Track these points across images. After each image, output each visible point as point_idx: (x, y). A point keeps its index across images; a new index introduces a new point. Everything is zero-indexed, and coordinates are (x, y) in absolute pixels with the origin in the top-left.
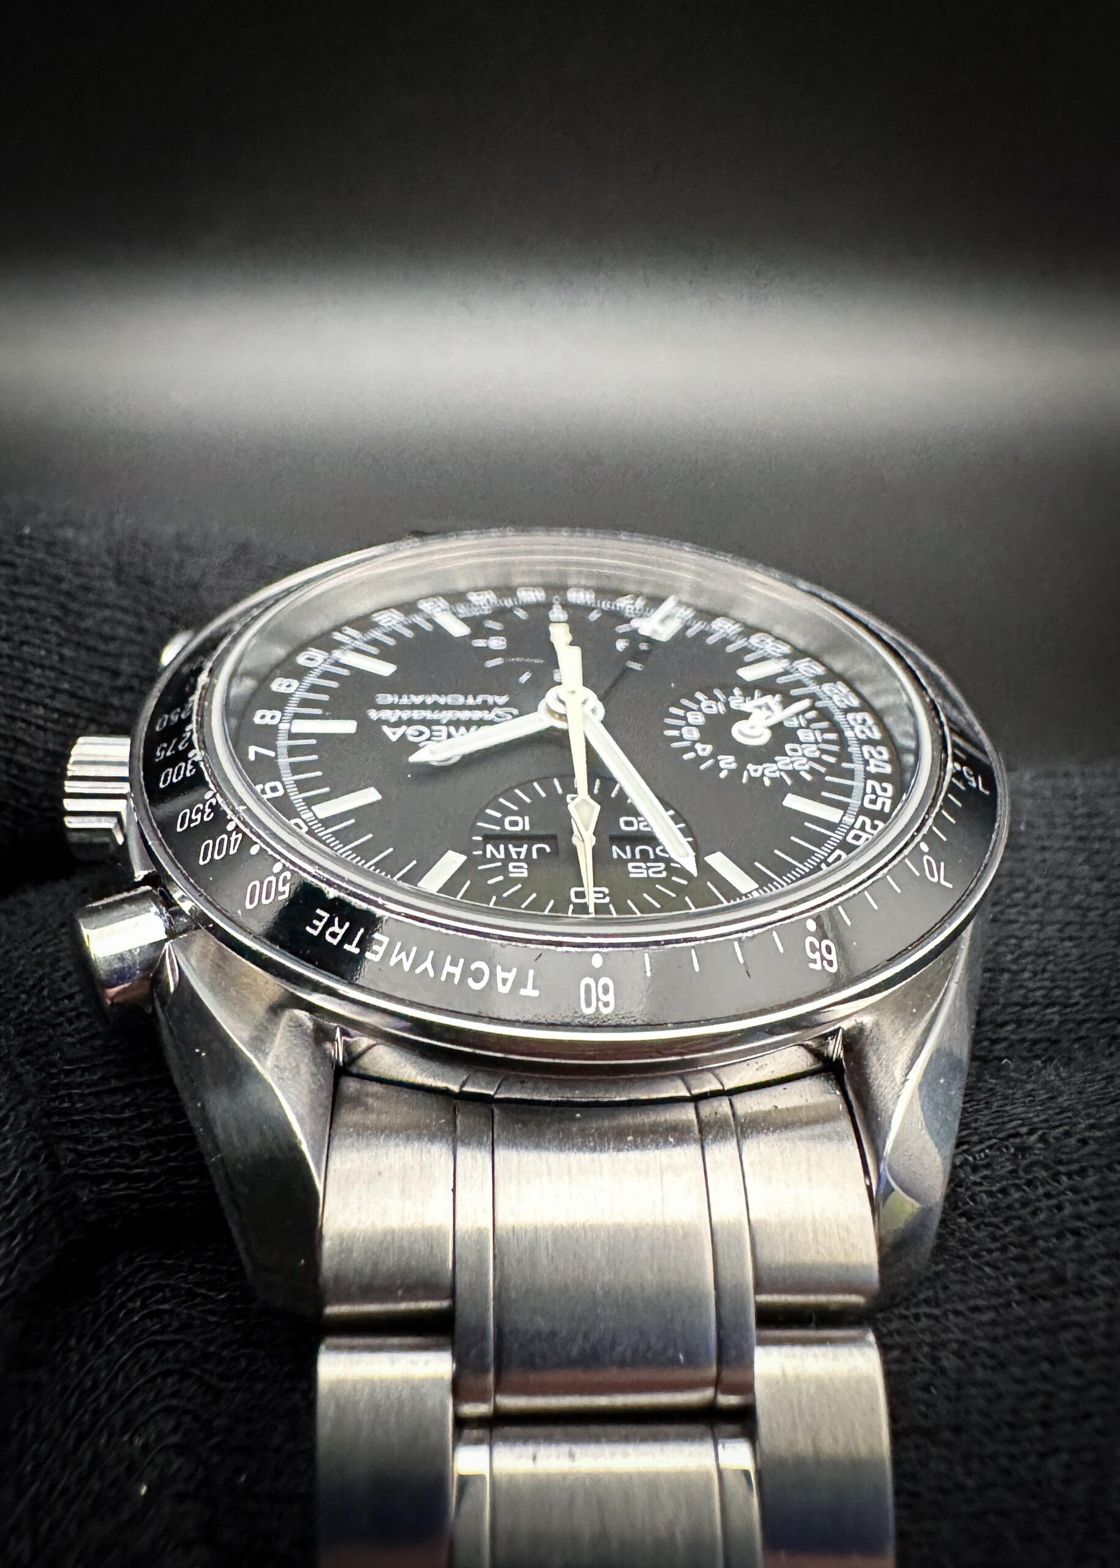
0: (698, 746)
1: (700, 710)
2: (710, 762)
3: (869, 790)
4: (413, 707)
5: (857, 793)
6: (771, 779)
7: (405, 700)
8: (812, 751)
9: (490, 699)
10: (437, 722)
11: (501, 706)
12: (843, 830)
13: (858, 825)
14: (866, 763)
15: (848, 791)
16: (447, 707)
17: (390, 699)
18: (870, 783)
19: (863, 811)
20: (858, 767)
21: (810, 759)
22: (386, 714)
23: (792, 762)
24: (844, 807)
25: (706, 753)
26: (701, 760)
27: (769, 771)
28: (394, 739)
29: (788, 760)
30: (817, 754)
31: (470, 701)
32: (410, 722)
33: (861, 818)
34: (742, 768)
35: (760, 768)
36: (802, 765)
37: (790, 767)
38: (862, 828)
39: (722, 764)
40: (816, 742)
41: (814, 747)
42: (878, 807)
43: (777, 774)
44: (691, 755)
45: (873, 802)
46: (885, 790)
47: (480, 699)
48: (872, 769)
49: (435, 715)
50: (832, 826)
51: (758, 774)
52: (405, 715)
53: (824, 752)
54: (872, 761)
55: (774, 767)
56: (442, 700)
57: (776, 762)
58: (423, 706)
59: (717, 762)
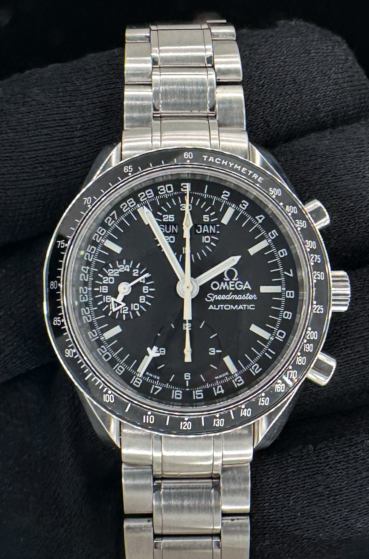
0: (144, 281)
1: (140, 304)
3: (92, 256)
4: (242, 302)
5: (97, 255)
6: (123, 264)
7: (245, 306)
8: (105, 280)
9: (215, 307)
10: (233, 293)
11: (211, 303)
12: (107, 236)
13: (101, 238)
15: (100, 256)
16: (231, 302)
18: (91, 260)
19: (97, 245)
20: (92, 269)
21: (107, 275)
22: (251, 297)
24: (103, 247)
26: (145, 273)
27: (123, 268)
29: (115, 274)
30: (104, 278)
31: (222, 306)
32: (242, 292)
33: (99, 241)
34: (131, 269)
35: (125, 269)
36: (111, 272)
37: (115, 270)
38: (100, 236)
45: (93, 250)
47: (219, 307)
49: (234, 297)
50: (109, 237)
52: (244, 297)
56: (232, 306)
57: (119, 273)
58: (235, 303)
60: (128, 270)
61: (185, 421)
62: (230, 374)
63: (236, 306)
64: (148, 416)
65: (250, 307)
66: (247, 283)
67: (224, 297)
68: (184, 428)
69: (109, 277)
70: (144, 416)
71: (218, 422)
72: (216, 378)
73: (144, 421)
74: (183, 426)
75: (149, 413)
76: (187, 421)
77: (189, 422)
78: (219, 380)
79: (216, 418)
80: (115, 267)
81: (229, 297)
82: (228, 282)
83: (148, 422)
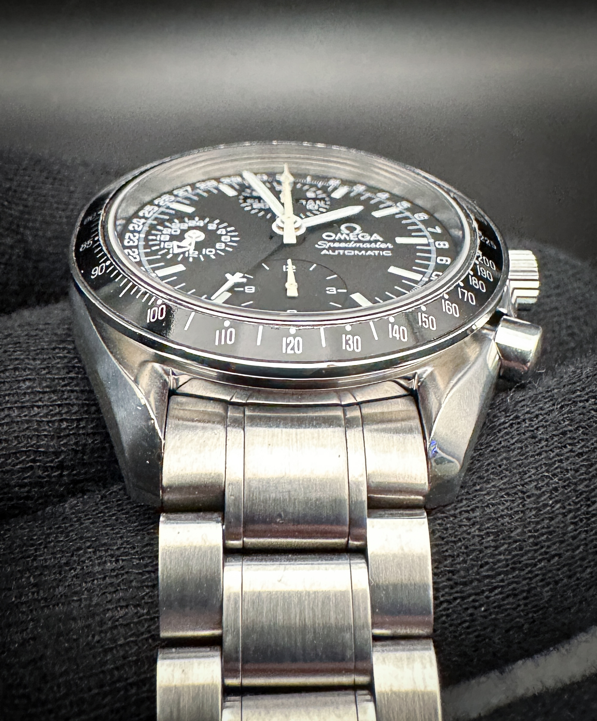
0: (224, 233)
1: (216, 250)
2: (221, 226)
4: (371, 249)
7: (377, 252)
9: (331, 252)
10: (356, 242)
11: (324, 249)
16: (354, 249)
17: (385, 253)
22: (383, 246)
25: (222, 230)
26: (226, 227)
28: (375, 235)
31: (341, 252)
32: (370, 242)
34: (206, 224)
44: (230, 229)
47: (337, 252)
49: (358, 245)
52: (373, 245)
56: (357, 252)
58: (367, 250)
59: (218, 226)
60: (202, 225)
61: (291, 335)
63: (363, 252)
64: (223, 331)
68: (290, 352)
69: (172, 228)
70: (218, 332)
71: (350, 342)
73: (217, 343)
74: (288, 345)
75: (227, 323)
76: (295, 336)
77: (297, 339)
79: (347, 333)
82: (348, 234)
83: (223, 343)
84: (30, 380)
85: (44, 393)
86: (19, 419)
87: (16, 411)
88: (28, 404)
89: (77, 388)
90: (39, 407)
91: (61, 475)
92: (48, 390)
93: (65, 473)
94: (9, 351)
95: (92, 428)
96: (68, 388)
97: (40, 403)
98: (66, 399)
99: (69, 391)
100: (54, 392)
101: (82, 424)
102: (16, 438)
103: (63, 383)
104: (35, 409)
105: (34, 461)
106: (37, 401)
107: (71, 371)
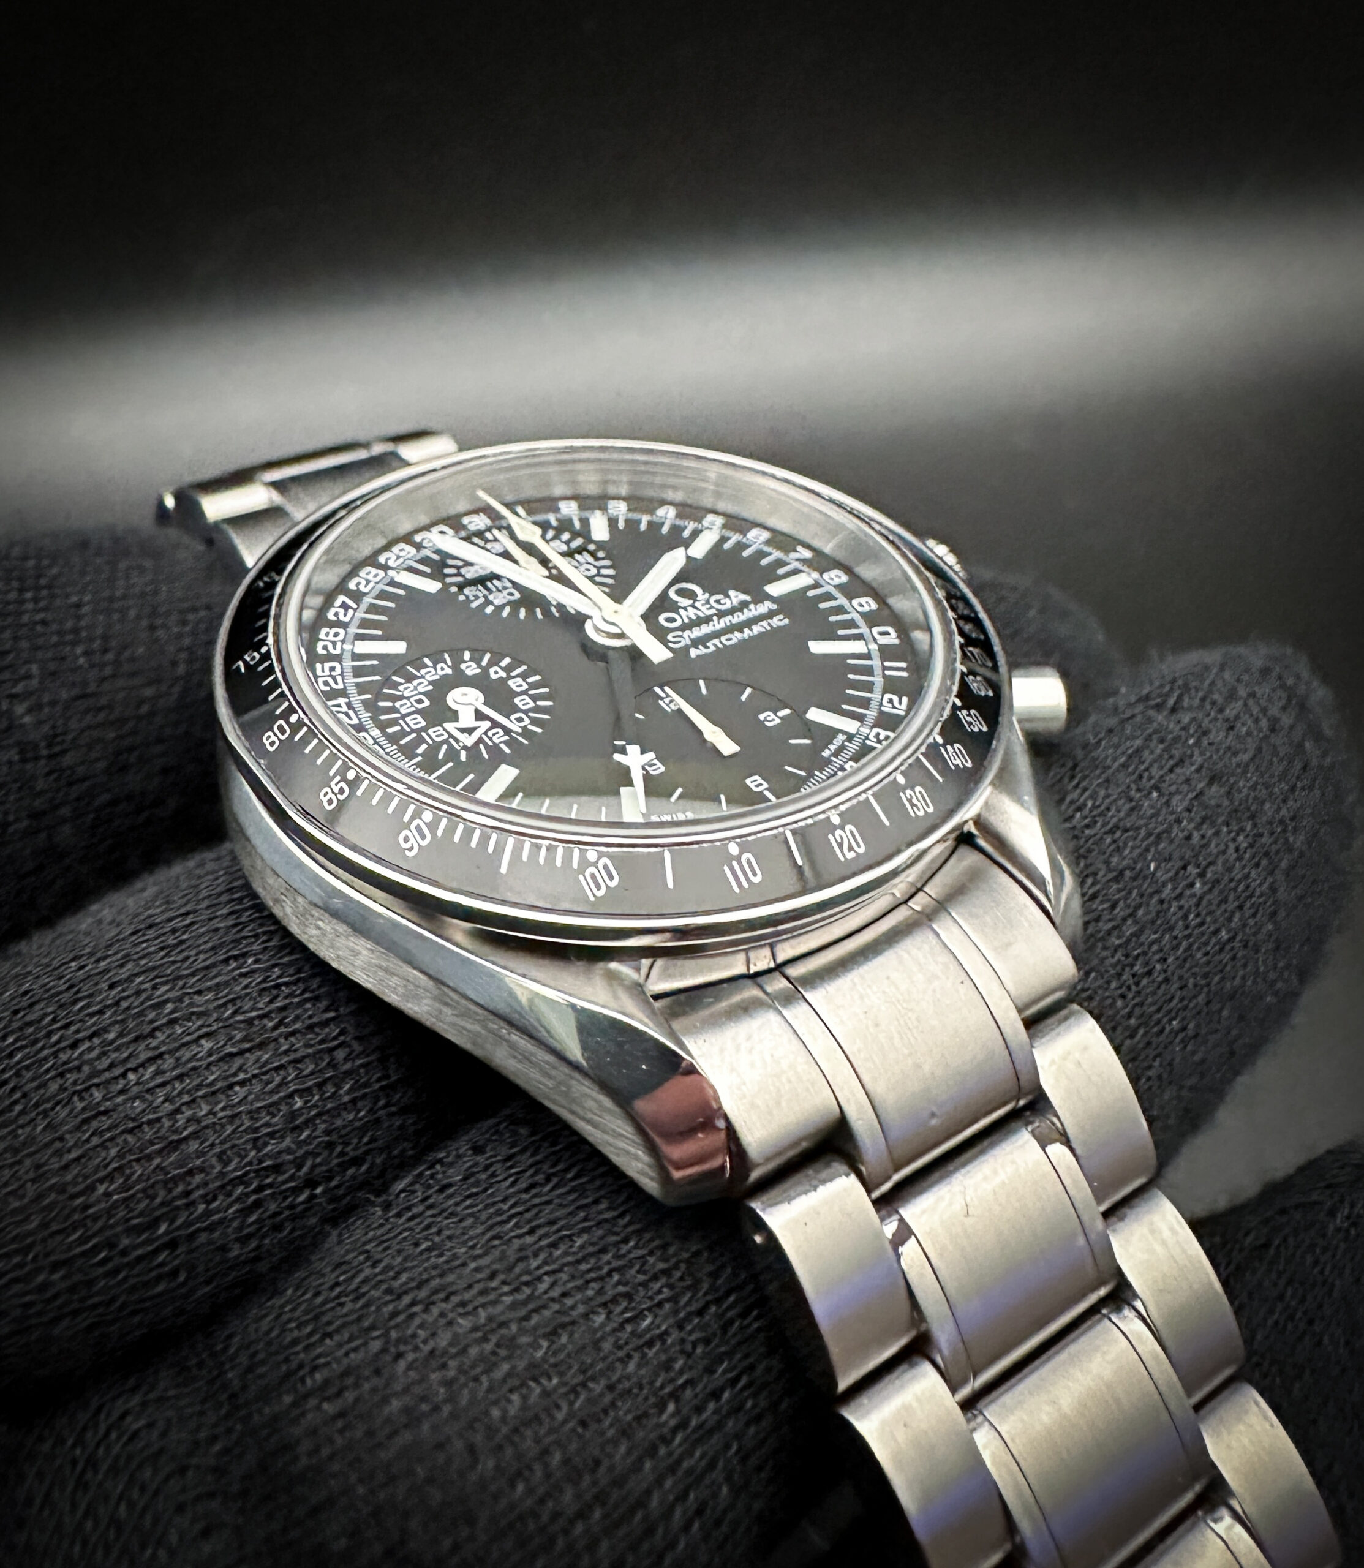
0: (503, 674)
1: (526, 712)
2: (484, 663)
3: (339, 679)
5: (349, 673)
6: (427, 666)
7: (765, 624)
8: (404, 707)
10: (718, 616)
12: (351, 637)
13: (339, 645)
14: (349, 705)
15: (358, 672)
18: (340, 686)
19: (338, 658)
20: (356, 699)
21: (402, 698)
23: (415, 688)
24: (356, 657)
25: (492, 670)
26: (492, 663)
27: (432, 673)
29: (421, 689)
30: (398, 704)
31: (718, 642)
33: (338, 651)
34: (455, 667)
35: (440, 673)
36: (407, 689)
37: (415, 683)
38: (334, 643)
39: (474, 665)
40: (403, 717)
41: (403, 711)
42: (327, 665)
43: (423, 672)
44: (504, 664)
45: (332, 669)
46: (326, 683)
48: (342, 701)
49: (726, 620)
50: (359, 637)
51: (439, 666)
52: (747, 613)
53: (394, 710)
54: (345, 709)
55: (429, 678)
57: (430, 683)
58: (740, 627)
59: (479, 666)
60: (449, 671)
61: (836, 827)
62: (850, 737)
63: (746, 630)
64: (734, 863)
65: (776, 622)
66: (732, 593)
67: (705, 629)
68: (849, 855)
69: (408, 698)
71: (915, 801)
72: (826, 753)
73: (736, 889)
74: (840, 845)
75: (734, 848)
76: (842, 827)
77: (847, 829)
78: (836, 754)
79: (903, 788)
80: (410, 678)
81: (717, 625)
82: (693, 606)
83: (745, 885)
84: (207, 1035)
85: (241, 1053)
86: (211, 1120)
87: (203, 1106)
88: (219, 1085)
89: (298, 1026)
90: (242, 1083)
91: (312, 1197)
92: (247, 1046)
93: (319, 1191)
94: (145, 990)
95: (348, 1093)
96: (282, 1030)
97: (242, 1076)
98: (286, 1052)
99: (287, 1036)
100: (261, 1046)
101: (330, 1089)
102: (219, 1156)
103: (271, 1024)
104: (237, 1088)
105: (260, 1189)
106: (235, 1075)
107: (276, 997)
